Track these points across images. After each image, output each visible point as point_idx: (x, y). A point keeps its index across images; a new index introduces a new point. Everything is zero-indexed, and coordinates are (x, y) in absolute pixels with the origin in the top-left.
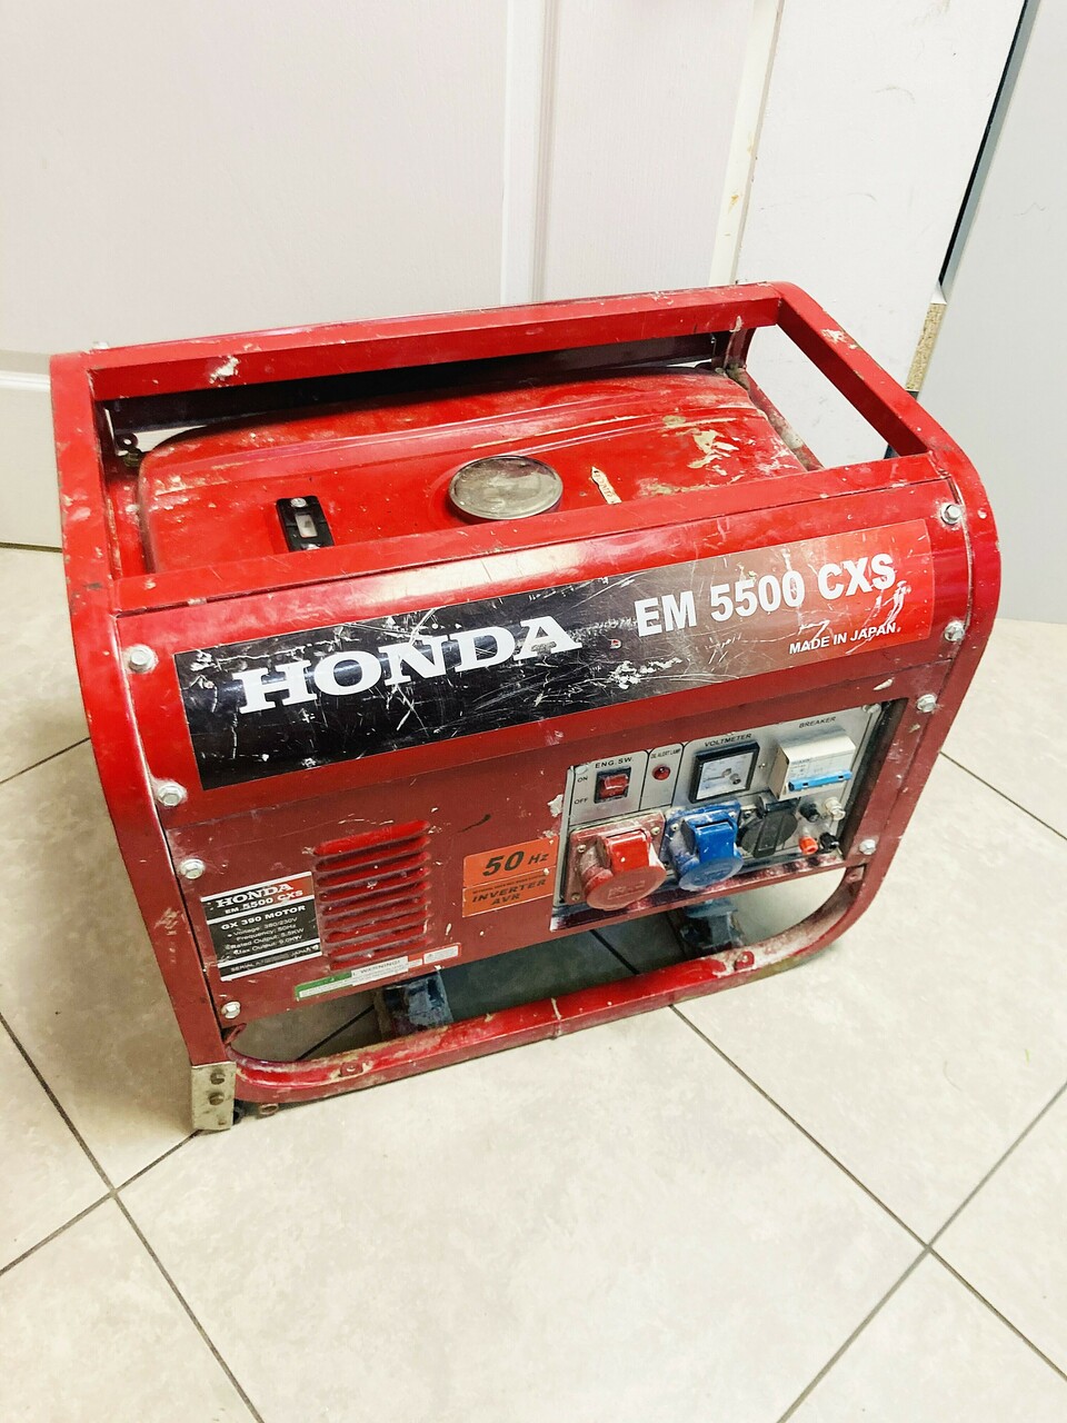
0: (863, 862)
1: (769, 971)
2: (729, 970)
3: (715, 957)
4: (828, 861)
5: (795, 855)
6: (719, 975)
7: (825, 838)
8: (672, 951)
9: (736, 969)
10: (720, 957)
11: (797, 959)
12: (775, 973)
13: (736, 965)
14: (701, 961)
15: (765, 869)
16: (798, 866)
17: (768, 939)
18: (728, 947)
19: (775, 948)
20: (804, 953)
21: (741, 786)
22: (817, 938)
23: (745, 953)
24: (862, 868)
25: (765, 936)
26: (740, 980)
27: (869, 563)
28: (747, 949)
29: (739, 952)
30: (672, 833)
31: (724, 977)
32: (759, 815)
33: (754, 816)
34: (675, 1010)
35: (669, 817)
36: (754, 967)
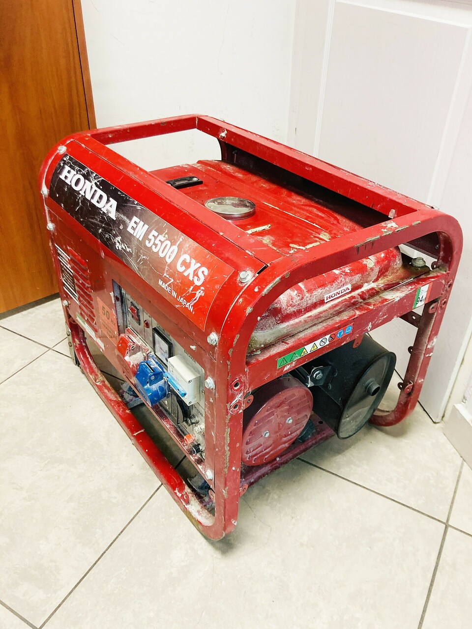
1: (189, 515)
11: (199, 527)
27: (199, 267)
36: (186, 507)
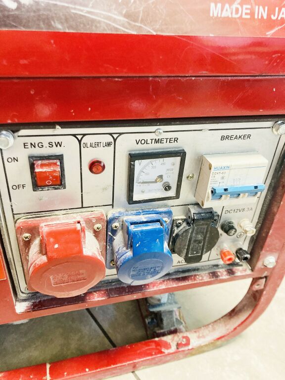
0: (265, 274)
1: (200, 350)
2: (173, 348)
3: (165, 339)
4: (241, 272)
5: (217, 266)
6: (166, 351)
7: (239, 252)
8: (140, 333)
9: (177, 348)
10: (168, 339)
11: (219, 342)
12: (203, 352)
13: (178, 345)
14: (155, 342)
15: (195, 275)
16: (219, 274)
17: (200, 328)
18: (174, 332)
19: (205, 334)
20: (223, 339)
21: (172, 193)
22: (232, 328)
23: (183, 337)
24: (264, 280)
25: (198, 326)
26: (181, 356)
28: (185, 335)
29: (180, 335)
30: (114, 232)
31: (169, 354)
32: (188, 224)
33: (184, 224)
34: (136, 376)
35: (110, 216)
36: (190, 347)
